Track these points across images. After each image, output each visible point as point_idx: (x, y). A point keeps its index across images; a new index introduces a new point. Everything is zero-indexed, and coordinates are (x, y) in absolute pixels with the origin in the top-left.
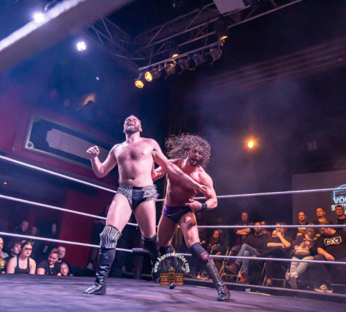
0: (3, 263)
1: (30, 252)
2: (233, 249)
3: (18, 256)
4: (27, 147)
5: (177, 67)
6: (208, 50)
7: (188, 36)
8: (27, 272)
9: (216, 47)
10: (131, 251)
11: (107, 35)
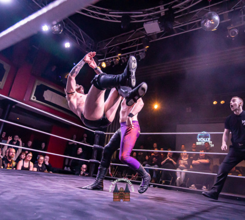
0: (14, 163)
1: (31, 158)
2: (144, 163)
3: (24, 160)
4: (32, 99)
5: (120, 61)
6: (138, 53)
7: (127, 45)
8: (28, 169)
9: (142, 52)
10: (89, 161)
11: (82, 40)
